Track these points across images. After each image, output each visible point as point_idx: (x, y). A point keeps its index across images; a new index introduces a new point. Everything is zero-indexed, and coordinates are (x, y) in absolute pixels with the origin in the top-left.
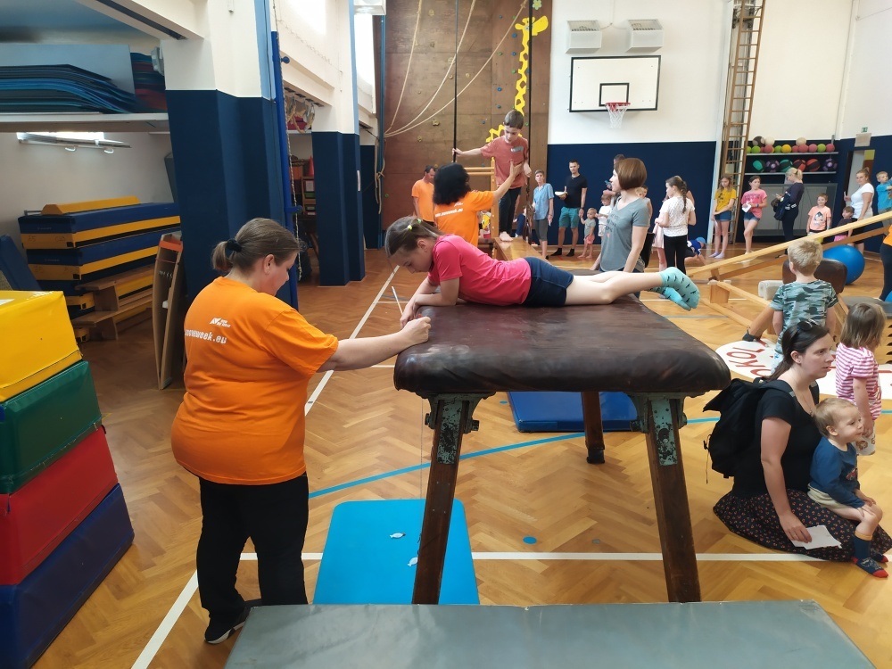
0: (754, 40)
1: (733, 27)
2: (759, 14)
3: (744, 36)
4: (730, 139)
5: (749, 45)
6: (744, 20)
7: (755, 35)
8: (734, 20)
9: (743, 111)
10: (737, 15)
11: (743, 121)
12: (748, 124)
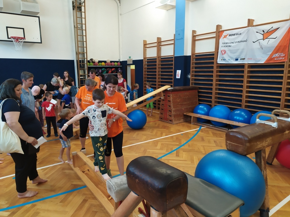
0: (83, 16)
1: (73, 9)
2: (83, 5)
3: (79, 14)
4: (80, 59)
5: (82, 18)
6: (78, 7)
7: (83, 14)
8: (73, 6)
9: (84, 47)
10: (74, 4)
11: (84, 52)
12: (86, 53)
